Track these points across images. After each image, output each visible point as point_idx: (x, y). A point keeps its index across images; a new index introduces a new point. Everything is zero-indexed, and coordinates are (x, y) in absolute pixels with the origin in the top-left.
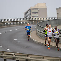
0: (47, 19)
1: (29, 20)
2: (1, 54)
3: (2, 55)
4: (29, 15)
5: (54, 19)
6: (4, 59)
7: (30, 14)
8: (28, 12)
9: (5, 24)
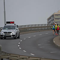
4: (52, 21)
8: (51, 17)
9: (29, 29)
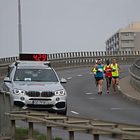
1: (116, 55)
2: (63, 122)
3: (65, 124)
6: (70, 132)
7: (118, 43)
8: (114, 38)
9: (65, 62)
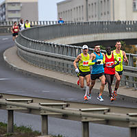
0: (39, 24)
4: (2, 16)
5: (52, 23)
